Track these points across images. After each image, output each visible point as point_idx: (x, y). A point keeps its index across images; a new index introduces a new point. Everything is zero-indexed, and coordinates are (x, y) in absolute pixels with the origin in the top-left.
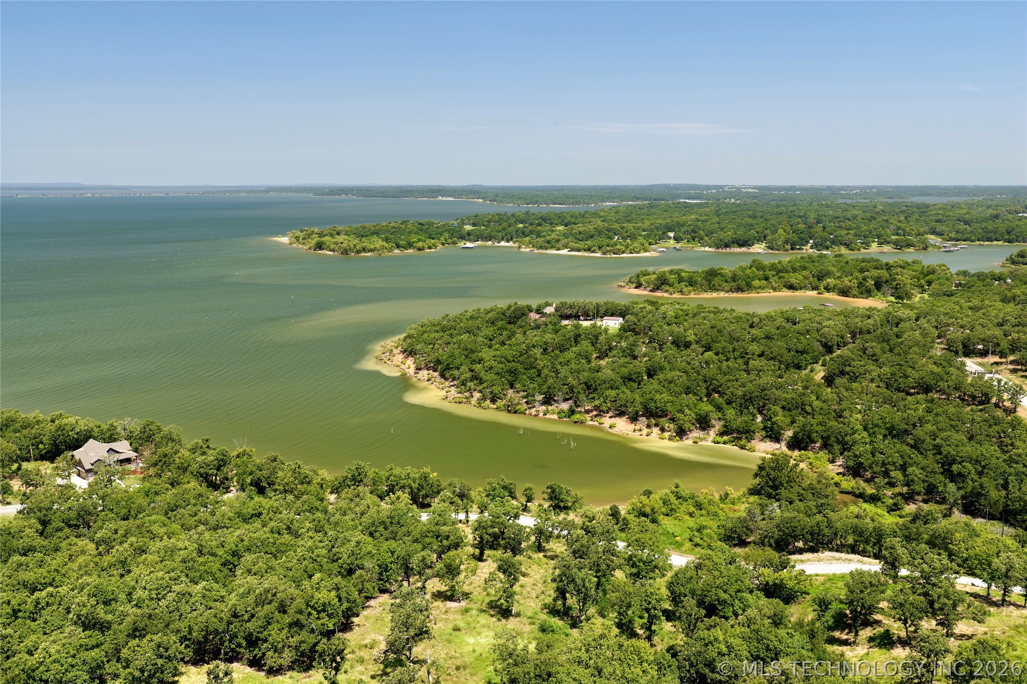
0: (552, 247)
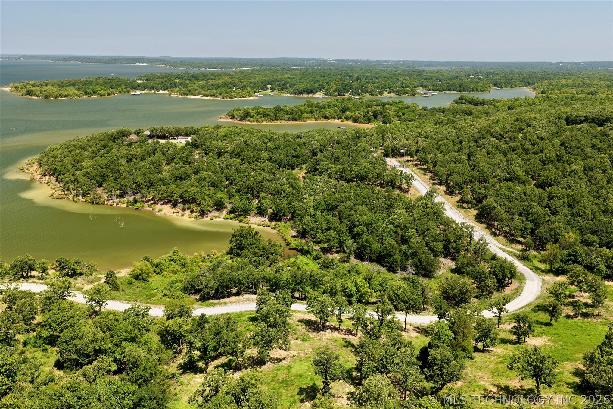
0: (191, 94)
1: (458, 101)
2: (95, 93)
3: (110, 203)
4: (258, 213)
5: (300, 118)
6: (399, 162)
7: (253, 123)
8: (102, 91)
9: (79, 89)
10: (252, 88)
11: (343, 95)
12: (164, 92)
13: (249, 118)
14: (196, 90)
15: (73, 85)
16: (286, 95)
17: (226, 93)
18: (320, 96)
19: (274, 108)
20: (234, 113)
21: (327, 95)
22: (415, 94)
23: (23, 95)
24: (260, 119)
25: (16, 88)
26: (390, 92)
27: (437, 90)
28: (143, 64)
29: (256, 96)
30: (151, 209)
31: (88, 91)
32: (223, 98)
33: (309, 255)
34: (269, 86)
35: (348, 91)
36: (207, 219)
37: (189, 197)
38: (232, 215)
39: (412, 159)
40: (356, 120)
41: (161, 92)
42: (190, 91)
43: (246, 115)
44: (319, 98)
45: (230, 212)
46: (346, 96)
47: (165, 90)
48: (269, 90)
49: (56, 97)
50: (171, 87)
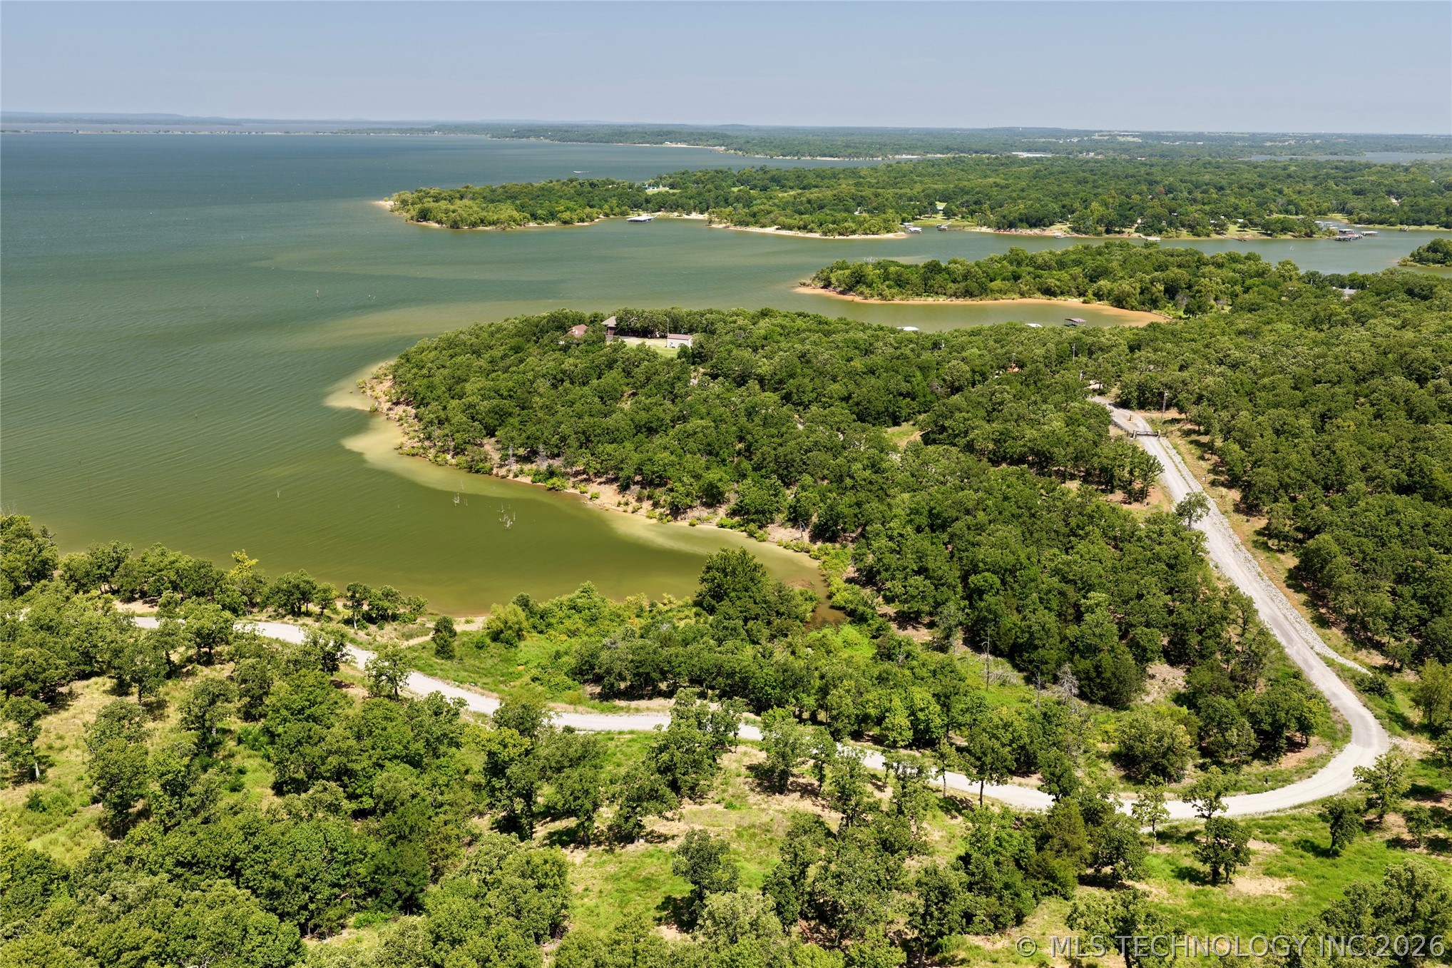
0: (756, 223)
1: (1425, 254)
2: (552, 216)
3: (503, 472)
4: (789, 520)
5: (983, 291)
6: (1152, 422)
7: (871, 301)
8: (568, 213)
9: (521, 208)
10: (900, 209)
11: (1119, 232)
12: (701, 217)
13: (863, 288)
14: (769, 212)
15: (512, 197)
16: (978, 229)
17: (834, 223)
18: (1058, 234)
19: (926, 267)
20: (831, 275)
21: (1078, 231)
22: (1313, 233)
23: (412, 218)
24: (887, 292)
25: (404, 202)
26: (1244, 226)
27: (1381, 223)
28: (679, 145)
29: (905, 229)
30: (577, 492)
31: (540, 212)
32: (825, 234)
33: (865, 626)
34: (941, 206)
35: (1135, 222)
36: (682, 524)
37: (653, 473)
38: (737, 518)
39: (1183, 416)
40: (1120, 302)
41: (694, 216)
42: (754, 215)
43: (857, 281)
44: (1055, 238)
45: (733, 513)
46: (1125, 236)
47: (702, 213)
48: (940, 216)
49: (474, 225)
50: (717, 205)
